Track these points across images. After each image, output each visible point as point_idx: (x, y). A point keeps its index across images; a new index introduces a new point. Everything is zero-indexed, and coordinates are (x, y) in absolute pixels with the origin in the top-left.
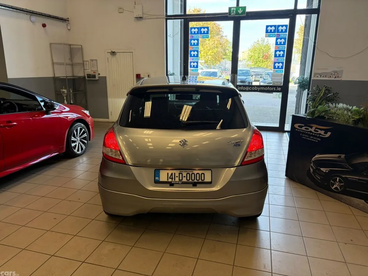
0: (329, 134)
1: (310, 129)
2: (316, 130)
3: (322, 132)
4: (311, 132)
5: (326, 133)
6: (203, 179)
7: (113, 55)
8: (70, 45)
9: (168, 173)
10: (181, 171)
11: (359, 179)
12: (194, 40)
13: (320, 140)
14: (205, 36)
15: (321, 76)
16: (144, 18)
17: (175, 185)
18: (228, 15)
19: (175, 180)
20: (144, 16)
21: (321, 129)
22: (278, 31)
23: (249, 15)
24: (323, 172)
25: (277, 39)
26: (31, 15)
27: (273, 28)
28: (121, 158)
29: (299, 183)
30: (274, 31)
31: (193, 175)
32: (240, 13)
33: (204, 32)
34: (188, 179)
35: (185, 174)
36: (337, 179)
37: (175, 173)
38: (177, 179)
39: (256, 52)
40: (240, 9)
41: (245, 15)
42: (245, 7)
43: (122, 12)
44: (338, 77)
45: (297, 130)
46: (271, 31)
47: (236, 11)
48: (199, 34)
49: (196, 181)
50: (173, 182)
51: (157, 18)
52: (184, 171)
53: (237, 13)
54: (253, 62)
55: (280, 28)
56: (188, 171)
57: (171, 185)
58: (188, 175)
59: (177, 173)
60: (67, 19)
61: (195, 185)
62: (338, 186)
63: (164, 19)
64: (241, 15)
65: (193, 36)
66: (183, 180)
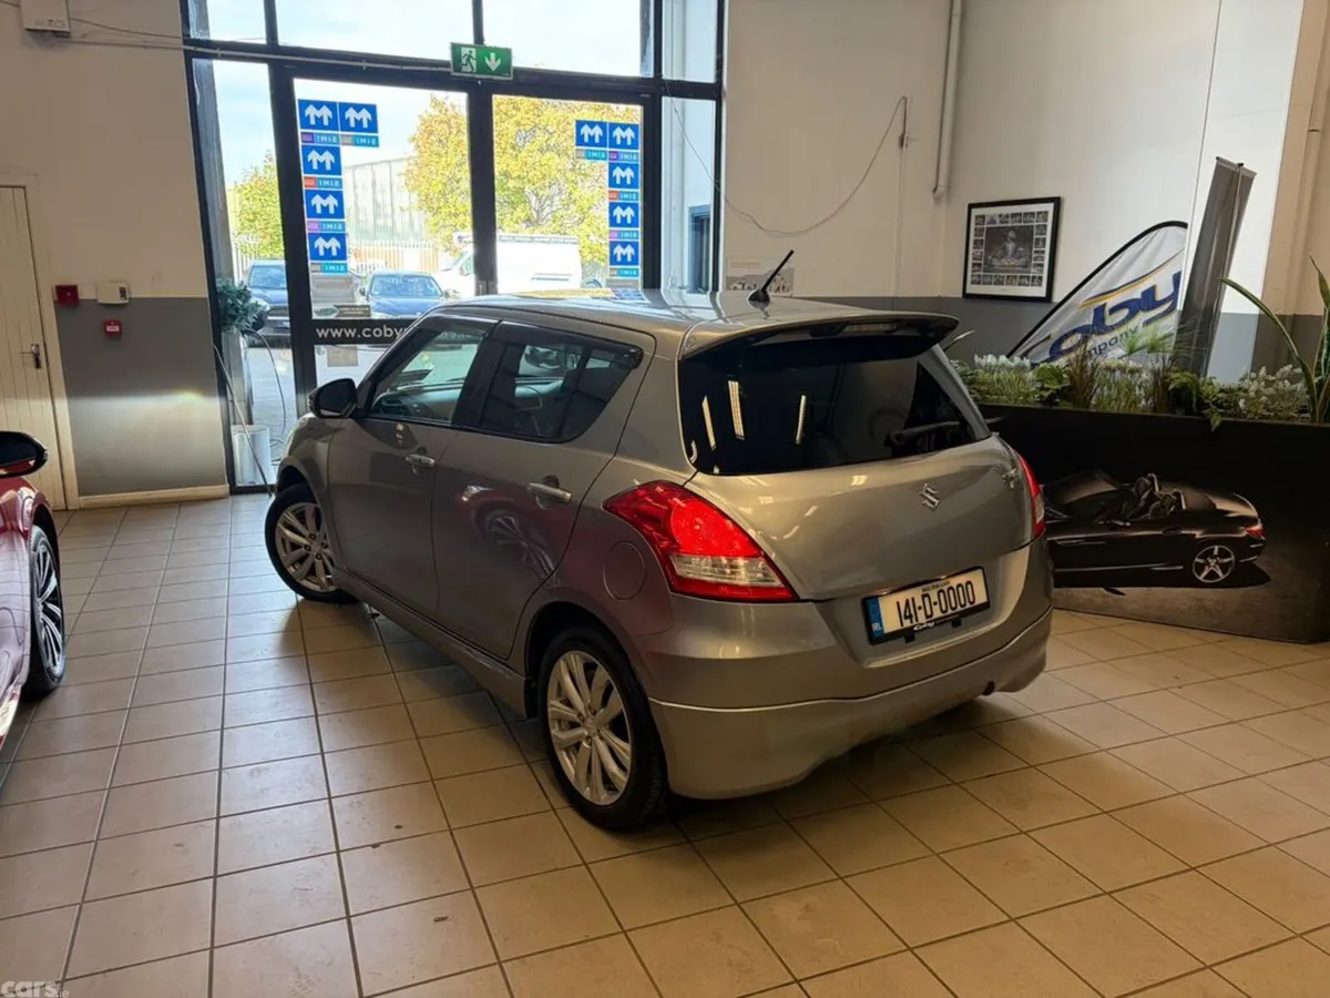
6: (971, 599)
9: (898, 603)
10: (924, 587)
11: (1086, 539)
12: (321, 151)
14: (363, 140)
15: (744, 285)
16: (75, 36)
17: (918, 636)
18: (451, 70)
19: (917, 620)
20: (77, 30)
22: (613, 144)
23: (522, 78)
25: (612, 167)
27: (597, 131)
28: (777, 583)
30: (602, 143)
31: (951, 592)
32: (493, 68)
33: (359, 122)
34: (944, 608)
35: (934, 598)
37: (913, 599)
38: (922, 618)
40: (493, 55)
41: (511, 78)
42: (508, 52)
46: (592, 141)
47: (477, 59)
48: (336, 129)
49: (958, 609)
50: (916, 628)
51: (145, 47)
52: (930, 585)
53: (483, 68)
55: (618, 133)
56: (939, 583)
57: (910, 638)
58: (942, 596)
59: (916, 593)
61: (958, 622)
63: (177, 52)
64: (495, 78)
65: (312, 134)
66: (935, 616)
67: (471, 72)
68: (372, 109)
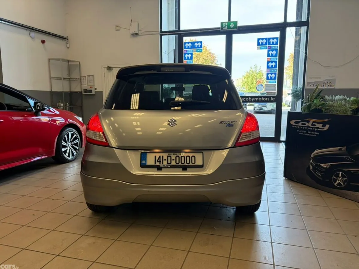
0: (327, 126)
1: (307, 124)
2: (314, 124)
3: (320, 126)
4: (308, 127)
5: (324, 126)
6: (193, 162)
7: (110, 70)
8: (69, 61)
9: (155, 157)
10: (169, 153)
12: (188, 54)
13: (318, 134)
14: (198, 50)
15: (314, 85)
16: (140, 34)
17: (163, 169)
18: (220, 29)
19: (163, 163)
20: (140, 32)
21: (319, 123)
22: (269, 44)
23: (241, 29)
24: (324, 168)
25: (269, 51)
26: (31, 31)
27: (264, 41)
28: (104, 141)
29: (299, 183)
30: (266, 44)
31: (183, 158)
32: (232, 27)
33: (198, 46)
34: (177, 162)
35: (174, 157)
36: (339, 173)
37: (163, 156)
38: (165, 163)
39: (249, 78)
40: (232, 24)
41: (237, 29)
42: (236, 22)
43: (119, 29)
44: (331, 85)
45: (293, 126)
46: (262, 44)
47: (228, 25)
48: (192, 48)
49: (185, 164)
50: (160, 166)
51: (152, 34)
52: (173, 153)
53: (229, 27)
54: (246, 88)
55: (271, 41)
56: (177, 153)
57: (159, 169)
58: (177, 158)
60: (67, 38)
61: (185, 168)
62: (341, 181)
63: (159, 35)
64: (233, 30)
65: (186, 50)
66: (172, 164)
67: (226, 29)
68: (201, 42)
